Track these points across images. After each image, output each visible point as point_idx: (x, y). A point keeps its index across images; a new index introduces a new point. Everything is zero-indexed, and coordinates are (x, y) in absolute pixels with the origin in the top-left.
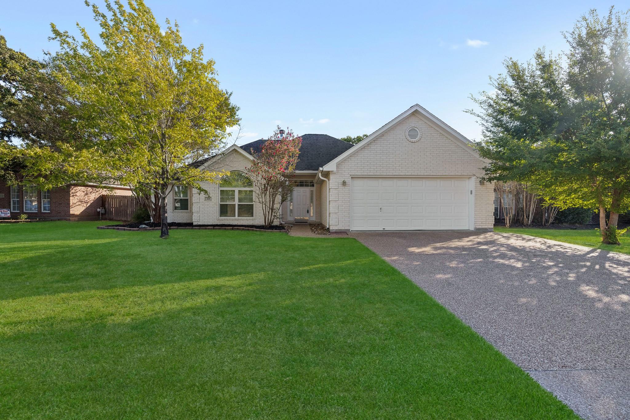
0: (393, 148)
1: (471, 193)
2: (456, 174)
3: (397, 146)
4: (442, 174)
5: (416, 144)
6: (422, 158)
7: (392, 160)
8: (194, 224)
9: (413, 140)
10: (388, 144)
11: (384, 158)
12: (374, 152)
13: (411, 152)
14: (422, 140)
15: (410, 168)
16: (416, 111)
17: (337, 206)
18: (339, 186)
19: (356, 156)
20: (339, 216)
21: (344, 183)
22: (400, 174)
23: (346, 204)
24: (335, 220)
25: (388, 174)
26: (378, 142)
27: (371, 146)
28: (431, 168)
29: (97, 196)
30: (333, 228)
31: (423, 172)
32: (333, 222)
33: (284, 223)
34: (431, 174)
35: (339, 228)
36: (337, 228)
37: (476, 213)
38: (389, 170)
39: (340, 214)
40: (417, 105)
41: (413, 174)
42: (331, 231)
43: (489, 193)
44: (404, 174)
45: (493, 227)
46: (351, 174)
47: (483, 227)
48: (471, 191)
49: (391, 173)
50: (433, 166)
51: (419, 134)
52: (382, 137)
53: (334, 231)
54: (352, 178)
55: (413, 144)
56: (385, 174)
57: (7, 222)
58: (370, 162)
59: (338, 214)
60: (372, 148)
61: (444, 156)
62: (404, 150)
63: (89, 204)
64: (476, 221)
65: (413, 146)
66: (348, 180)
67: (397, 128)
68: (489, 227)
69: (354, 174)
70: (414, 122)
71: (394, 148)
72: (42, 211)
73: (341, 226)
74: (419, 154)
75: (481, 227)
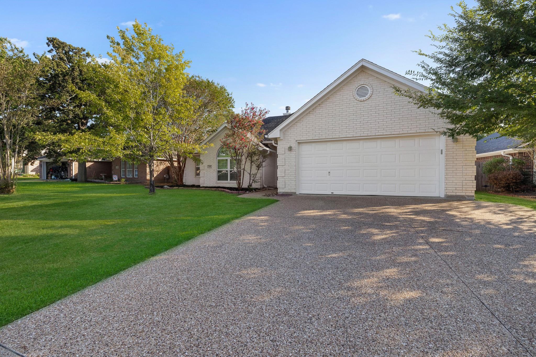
0: (339, 110)
1: (442, 153)
2: (418, 131)
3: (344, 107)
4: (398, 133)
5: (365, 102)
6: (372, 117)
7: (338, 122)
8: (201, 186)
9: (362, 99)
10: (334, 106)
11: (330, 121)
12: (320, 116)
13: (360, 112)
14: (372, 97)
15: (359, 129)
16: (363, 67)
17: (284, 170)
18: (286, 151)
19: (301, 121)
20: (286, 179)
21: (290, 149)
22: (347, 136)
23: (292, 168)
24: (282, 183)
25: (334, 137)
26: (323, 105)
27: (316, 110)
28: (384, 127)
29: (165, 167)
30: (281, 191)
31: (374, 132)
32: (280, 185)
33: (266, 186)
34: (384, 134)
35: (286, 191)
36: (284, 191)
37: (446, 177)
38: (335, 132)
39: (287, 177)
40: (363, 60)
41: (362, 135)
42: (279, 193)
43: (466, 152)
44: (352, 136)
45: (473, 194)
46: (297, 139)
47: (458, 194)
48: (442, 150)
49: (337, 135)
50: (387, 124)
51: (369, 91)
52: (328, 101)
53: (281, 193)
54: (298, 143)
55: (361, 103)
56: (331, 137)
57: (115, 183)
58: (315, 126)
59: (285, 177)
60: (317, 112)
61: (401, 112)
62: (352, 110)
63: (159, 172)
64: (446, 186)
65: (362, 105)
66: (294, 145)
67: (343, 88)
68: (467, 194)
69: (299, 139)
70: (362, 80)
71: (341, 109)
72: (135, 177)
73: (288, 189)
74: (369, 113)
75: (454, 194)
